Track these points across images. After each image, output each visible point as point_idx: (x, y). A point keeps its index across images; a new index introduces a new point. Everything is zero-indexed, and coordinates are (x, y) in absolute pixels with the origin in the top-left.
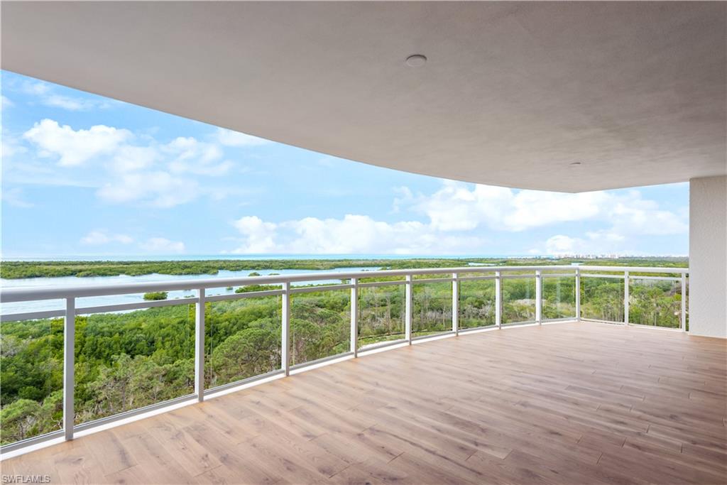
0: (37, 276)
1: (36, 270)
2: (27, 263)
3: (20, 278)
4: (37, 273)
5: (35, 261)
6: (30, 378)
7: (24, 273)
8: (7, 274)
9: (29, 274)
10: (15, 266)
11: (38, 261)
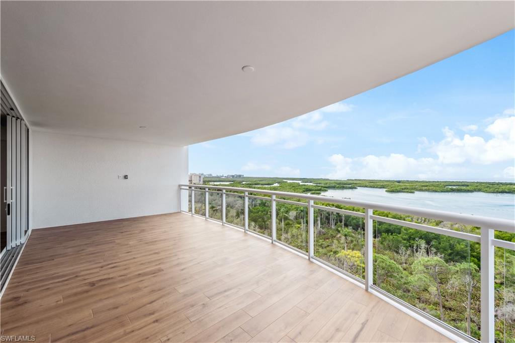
0: (506, 192)
1: (506, 188)
2: (501, 183)
3: (493, 193)
4: (506, 190)
5: (507, 182)
6: (476, 254)
7: (497, 190)
8: (485, 190)
9: (500, 190)
10: (493, 185)
11: (510, 182)
